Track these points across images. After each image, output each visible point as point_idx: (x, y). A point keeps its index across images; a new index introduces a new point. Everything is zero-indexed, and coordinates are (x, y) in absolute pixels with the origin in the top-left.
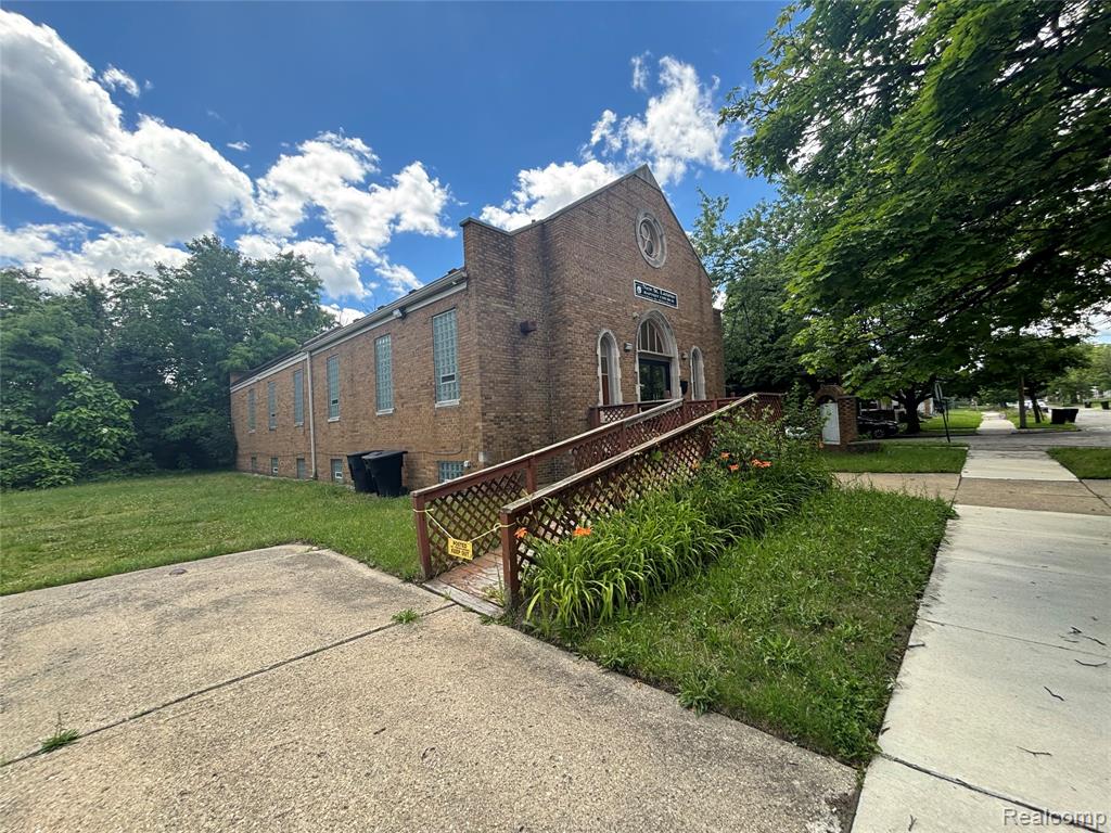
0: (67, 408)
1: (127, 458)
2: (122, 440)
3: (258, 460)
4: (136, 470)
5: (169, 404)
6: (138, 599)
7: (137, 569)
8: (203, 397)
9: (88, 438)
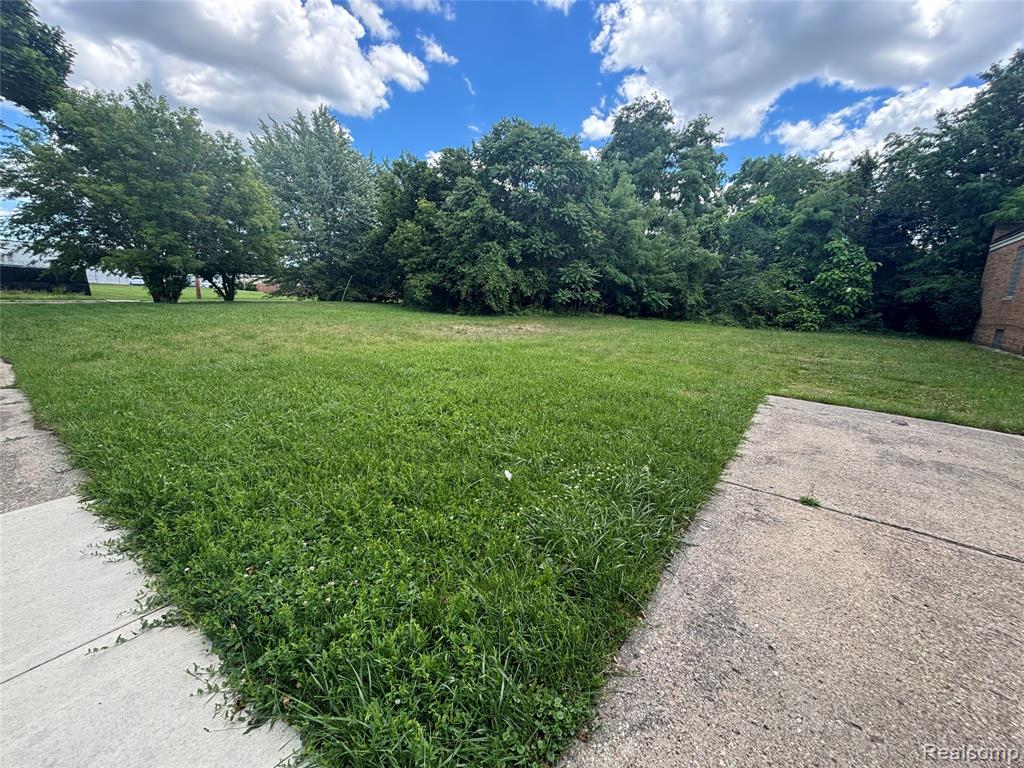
0: (826, 270)
1: (860, 315)
2: (860, 299)
3: (1005, 334)
4: (865, 326)
5: (911, 265)
6: (864, 432)
7: (863, 408)
8: (951, 256)
9: (835, 295)
